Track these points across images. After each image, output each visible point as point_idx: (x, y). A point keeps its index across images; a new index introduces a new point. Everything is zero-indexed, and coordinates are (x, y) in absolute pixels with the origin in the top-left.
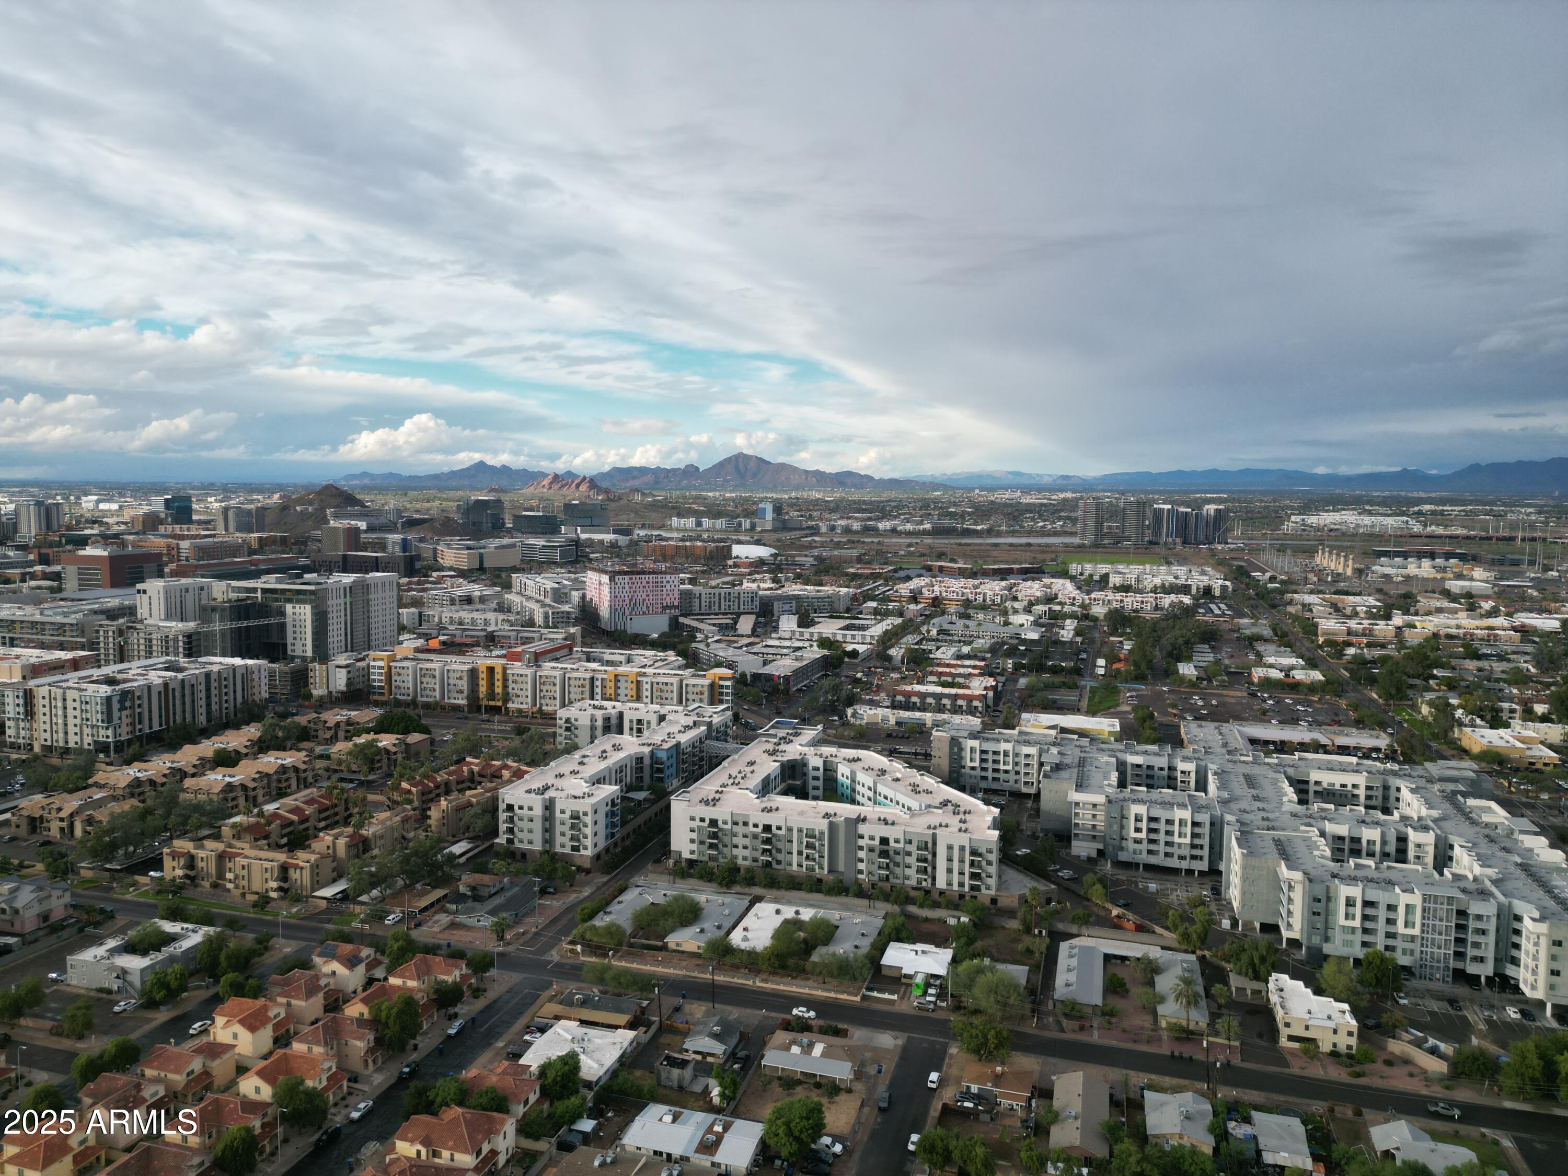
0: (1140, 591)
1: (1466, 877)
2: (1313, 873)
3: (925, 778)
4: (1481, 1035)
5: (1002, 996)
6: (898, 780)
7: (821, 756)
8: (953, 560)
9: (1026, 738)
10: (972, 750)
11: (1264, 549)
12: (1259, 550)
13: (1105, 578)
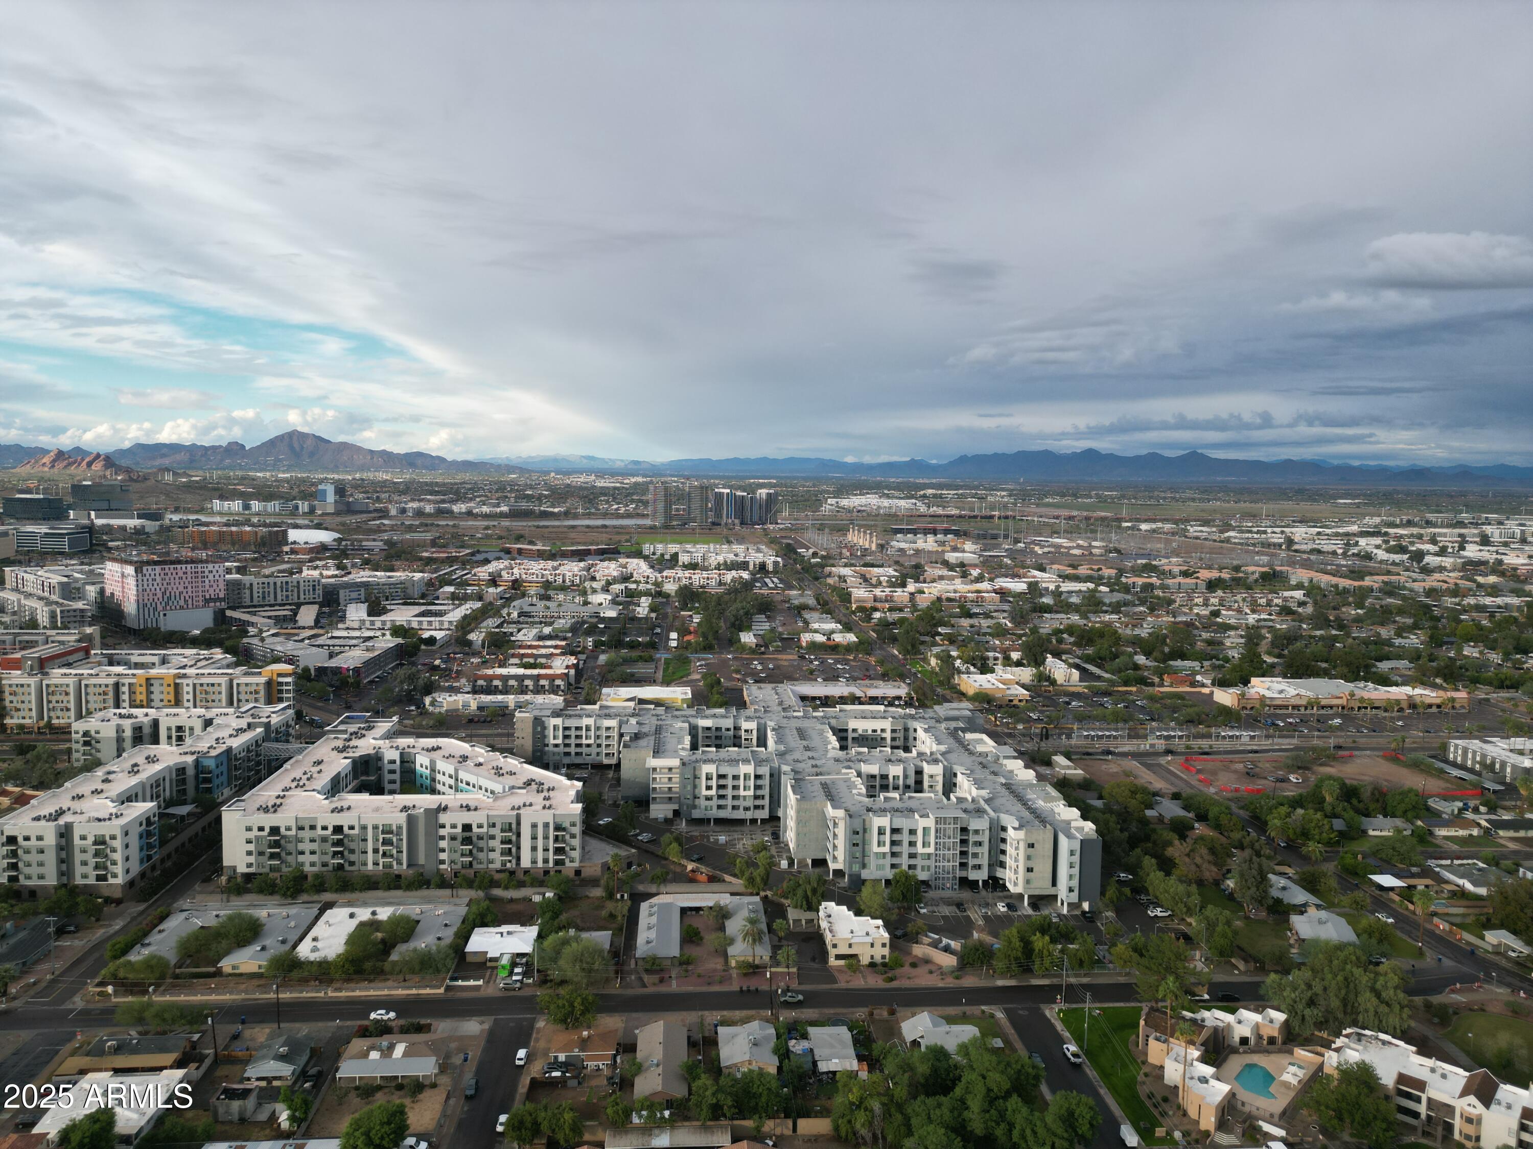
0: (705, 569)
1: (966, 799)
2: (853, 809)
3: (509, 760)
4: (981, 930)
5: (587, 963)
6: (480, 764)
7: (397, 748)
8: (531, 543)
9: (607, 711)
10: (555, 728)
11: (807, 528)
12: (804, 529)
13: (675, 556)
